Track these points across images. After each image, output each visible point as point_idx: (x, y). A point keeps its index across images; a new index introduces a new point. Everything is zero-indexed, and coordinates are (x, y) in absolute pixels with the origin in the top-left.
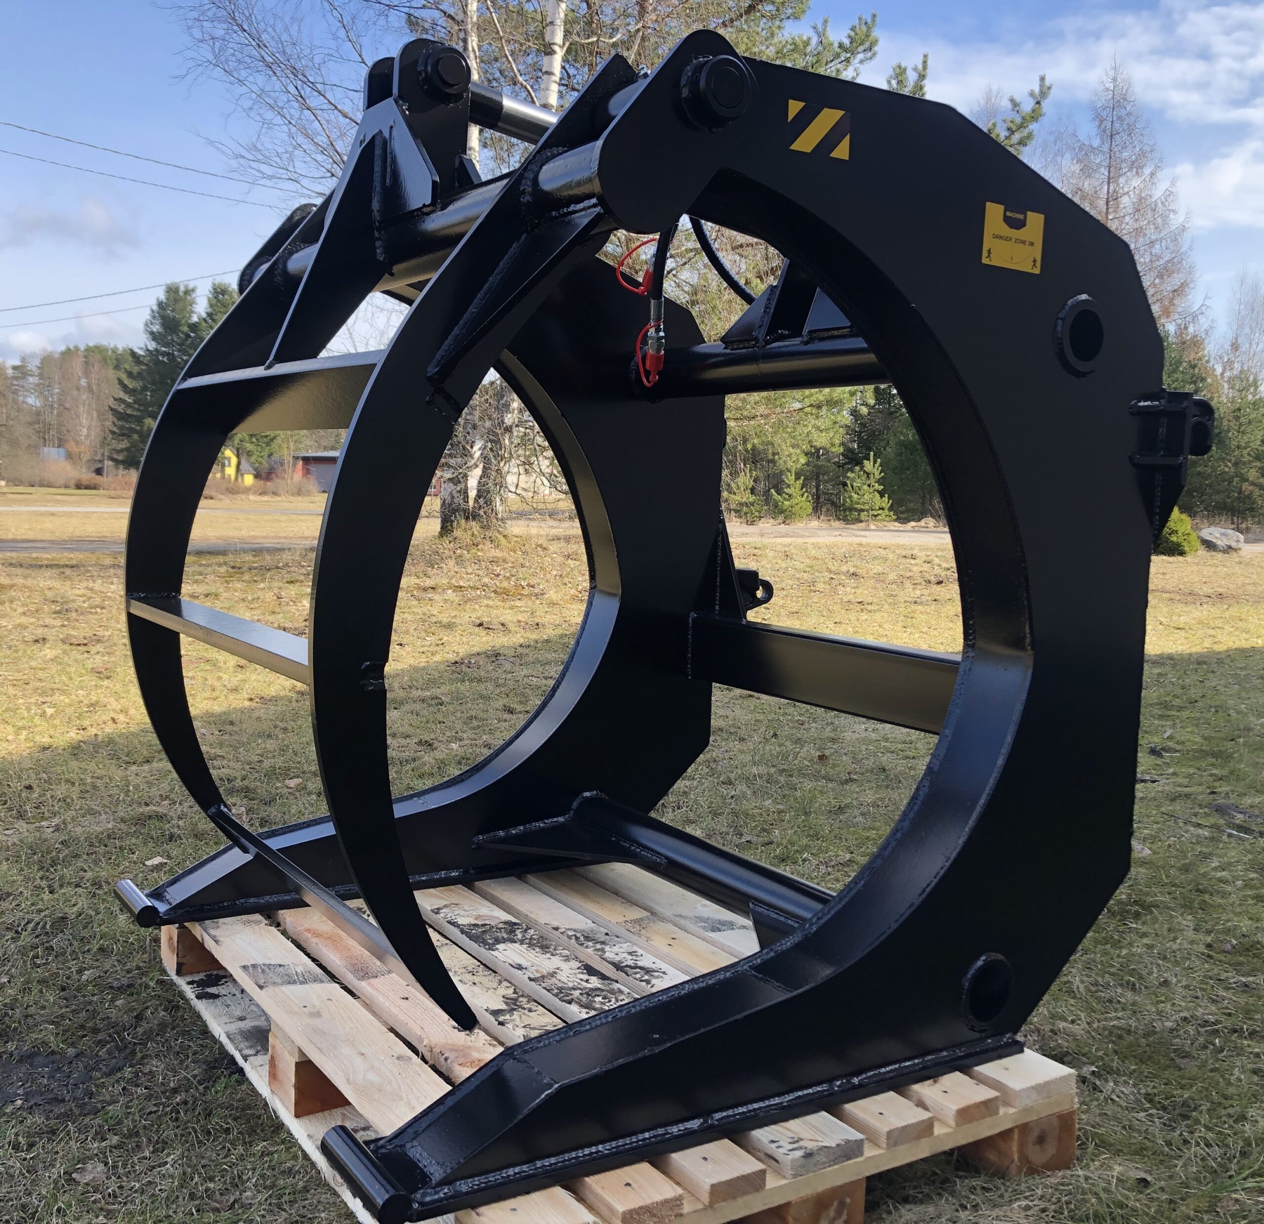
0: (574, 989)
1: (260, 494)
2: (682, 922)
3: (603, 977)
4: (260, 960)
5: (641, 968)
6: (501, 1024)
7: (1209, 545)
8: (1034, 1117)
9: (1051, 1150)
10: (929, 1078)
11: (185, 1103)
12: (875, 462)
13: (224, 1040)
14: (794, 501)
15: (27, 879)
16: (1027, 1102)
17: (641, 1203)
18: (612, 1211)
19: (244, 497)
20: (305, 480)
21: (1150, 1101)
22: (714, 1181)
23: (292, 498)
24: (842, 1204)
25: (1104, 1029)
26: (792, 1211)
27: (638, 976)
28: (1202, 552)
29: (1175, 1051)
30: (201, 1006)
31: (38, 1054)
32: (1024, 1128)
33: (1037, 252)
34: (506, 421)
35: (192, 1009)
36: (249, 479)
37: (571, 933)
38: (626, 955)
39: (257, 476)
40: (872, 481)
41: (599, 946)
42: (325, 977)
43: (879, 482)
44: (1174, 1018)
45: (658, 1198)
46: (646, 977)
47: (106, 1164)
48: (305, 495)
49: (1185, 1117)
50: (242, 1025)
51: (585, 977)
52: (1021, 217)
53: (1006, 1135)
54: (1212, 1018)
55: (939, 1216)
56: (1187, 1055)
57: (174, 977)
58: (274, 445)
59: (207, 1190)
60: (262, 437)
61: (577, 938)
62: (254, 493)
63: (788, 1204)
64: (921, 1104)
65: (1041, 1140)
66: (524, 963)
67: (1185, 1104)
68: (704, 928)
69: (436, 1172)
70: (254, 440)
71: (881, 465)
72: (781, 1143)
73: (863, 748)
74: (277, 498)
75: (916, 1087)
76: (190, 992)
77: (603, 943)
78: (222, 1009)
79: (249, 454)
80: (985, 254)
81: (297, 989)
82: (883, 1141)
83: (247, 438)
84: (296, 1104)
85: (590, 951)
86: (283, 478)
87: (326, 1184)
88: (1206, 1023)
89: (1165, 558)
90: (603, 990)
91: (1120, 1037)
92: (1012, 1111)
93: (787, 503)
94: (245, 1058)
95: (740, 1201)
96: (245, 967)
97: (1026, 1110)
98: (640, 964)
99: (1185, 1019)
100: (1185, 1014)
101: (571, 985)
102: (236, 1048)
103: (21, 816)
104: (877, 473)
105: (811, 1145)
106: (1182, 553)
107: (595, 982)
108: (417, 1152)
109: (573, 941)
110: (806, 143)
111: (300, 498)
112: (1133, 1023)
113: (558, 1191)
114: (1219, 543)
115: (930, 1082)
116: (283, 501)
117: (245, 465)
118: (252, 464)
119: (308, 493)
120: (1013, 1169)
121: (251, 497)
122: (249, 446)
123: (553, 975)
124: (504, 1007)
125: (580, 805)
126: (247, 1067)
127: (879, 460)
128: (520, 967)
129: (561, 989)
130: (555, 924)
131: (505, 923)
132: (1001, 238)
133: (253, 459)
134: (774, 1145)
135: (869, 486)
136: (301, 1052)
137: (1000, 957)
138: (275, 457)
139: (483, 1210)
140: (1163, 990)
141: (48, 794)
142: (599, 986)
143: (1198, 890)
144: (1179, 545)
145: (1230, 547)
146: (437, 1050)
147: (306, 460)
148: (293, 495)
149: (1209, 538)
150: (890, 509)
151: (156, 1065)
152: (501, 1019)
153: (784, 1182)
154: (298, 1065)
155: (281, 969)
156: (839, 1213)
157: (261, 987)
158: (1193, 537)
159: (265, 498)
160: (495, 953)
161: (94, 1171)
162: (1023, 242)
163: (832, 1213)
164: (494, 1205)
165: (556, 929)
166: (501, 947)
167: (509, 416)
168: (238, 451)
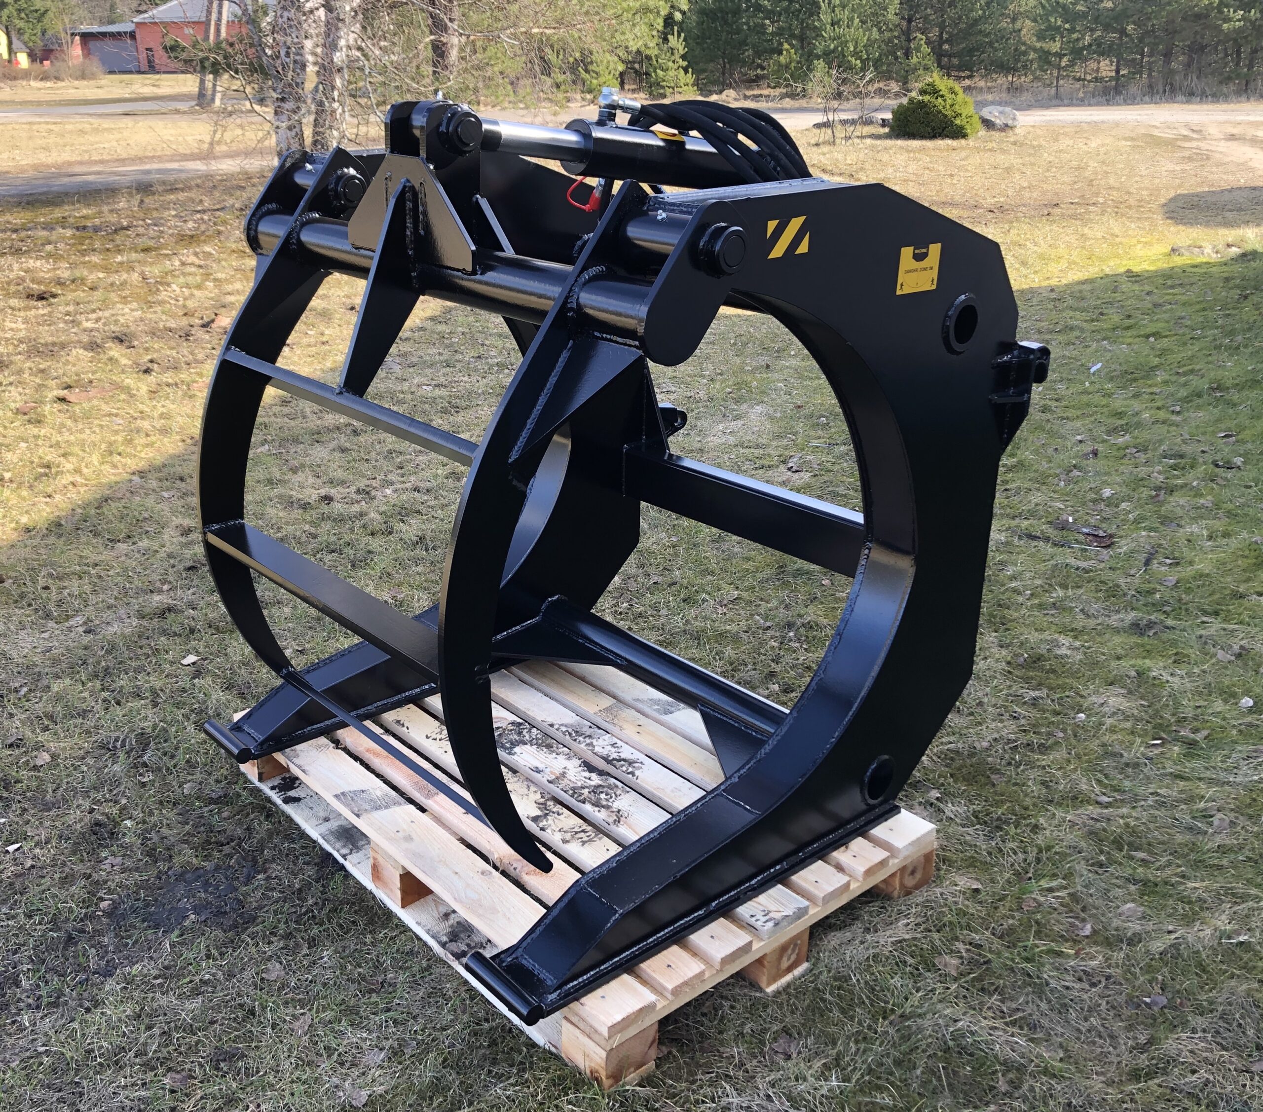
0: (583, 788)
1: (42, 79)
2: (640, 706)
3: (601, 773)
4: (346, 788)
5: (624, 760)
6: (542, 829)
7: (988, 124)
8: (910, 860)
9: (918, 876)
10: (842, 845)
11: (316, 904)
12: (679, 36)
13: (321, 841)
14: (602, 79)
15: (92, 693)
16: (906, 853)
17: (681, 981)
18: (665, 988)
19: (24, 83)
20: (87, 61)
21: (976, 817)
22: (723, 955)
23: (76, 83)
24: (796, 945)
25: (941, 753)
26: (768, 959)
27: (624, 769)
28: (982, 132)
29: (990, 769)
30: (289, 809)
31: (187, 872)
32: (903, 869)
33: (935, 274)
34: (335, 60)
35: (283, 812)
36: (23, 60)
37: (564, 729)
38: (609, 748)
39: (32, 56)
40: (677, 57)
41: (588, 741)
42: (402, 800)
43: (683, 57)
44: (988, 738)
45: (690, 974)
46: (630, 770)
47: (281, 963)
48: (91, 79)
49: (999, 828)
50: (328, 825)
51: (587, 774)
52: (925, 250)
53: (893, 875)
54: (1012, 737)
55: (853, 939)
56: (997, 772)
57: (258, 784)
58: (46, 20)
59: (359, 974)
60: (31, 12)
61: (570, 734)
62: (36, 78)
63: (765, 955)
64: (840, 868)
65: (913, 873)
66: (541, 767)
67: (999, 819)
68: (658, 711)
69: (550, 980)
70: (23, 15)
71: (685, 40)
72: (758, 917)
73: (726, 457)
74: (60, 84)
75: (835, 854)
76: (276, 798)
77: (590, 737)
78: (307, 811)
79: (20, 32)
80: (899, 287)
81: (384, 813)
82: (820, 903)
83: (15, 13)
84: (402, 899)
85: (583, 746)
86: (64, 60)
87: (441, 960)
88: (1009, 741)
89: (949, 142)
90: (603, 787)
91: (952, 759)
92: (896, 861)
93: (595, 82)
94: (344, 857)
95: (737, 962)
96: (336, 796)
97: (905, 858)
98: (623, 756)
99: (995, 740)
100: (996, 735)
101: (579, 784)
102: (334, 848)
103: (48, 616)
104: (681, 48)
105: (778, 916)
106: (964, 136)
107: (596, 780)
108: (528, 962)
109: (568, 737)
110: (778, 252)
111: (85, 83)
112: (960, 745)
113: (625, 977)
114: (998, 121)
115: (843, 848)
116: (66, 88)
117: (16, 43)
118: (25, 43)
119: (93, 77)
120: (896, 894)
121: (33, 83)
122: (21, 24)
123: (563, 775)
124: (539, 813)
125: (547, 607)
126: (348, 865)
127: (683, 35)
128: (538, 771)
129: (573, 789)
130: (550, 720)
131: (513, 723)
132: (910, 271)
133: (26, 37)
134: (754, 919)
135: (674, 62)
136: (404, 868)
137: (886, 757)
138: (50, 33)
139: (583, 1000)
140: (979, 710)
141: (66, 592)
142: (600, 783)
143: (1000, 605)
144: (962, 128)
145: (1006, 125)
146: (506, 861)
147: (87, 38)
148: (77, 79)
149: (988, 117)
150: (693, 85)
151: (275, 869)
152: (541, 825)
153: (762, 943)
154: (402, 877)
155: (364, 795)
156: (793, 950)
157: (358, 816)
158: (976, 120)
159: (49, 84)
160: (515, 757)
161: (275, 970)
162: (925, 269)
163: (789, 951)
164: (589, 995)
165: (552, 725)
166: (517, 750)
167: (338, 54)
168: (7, 28)
